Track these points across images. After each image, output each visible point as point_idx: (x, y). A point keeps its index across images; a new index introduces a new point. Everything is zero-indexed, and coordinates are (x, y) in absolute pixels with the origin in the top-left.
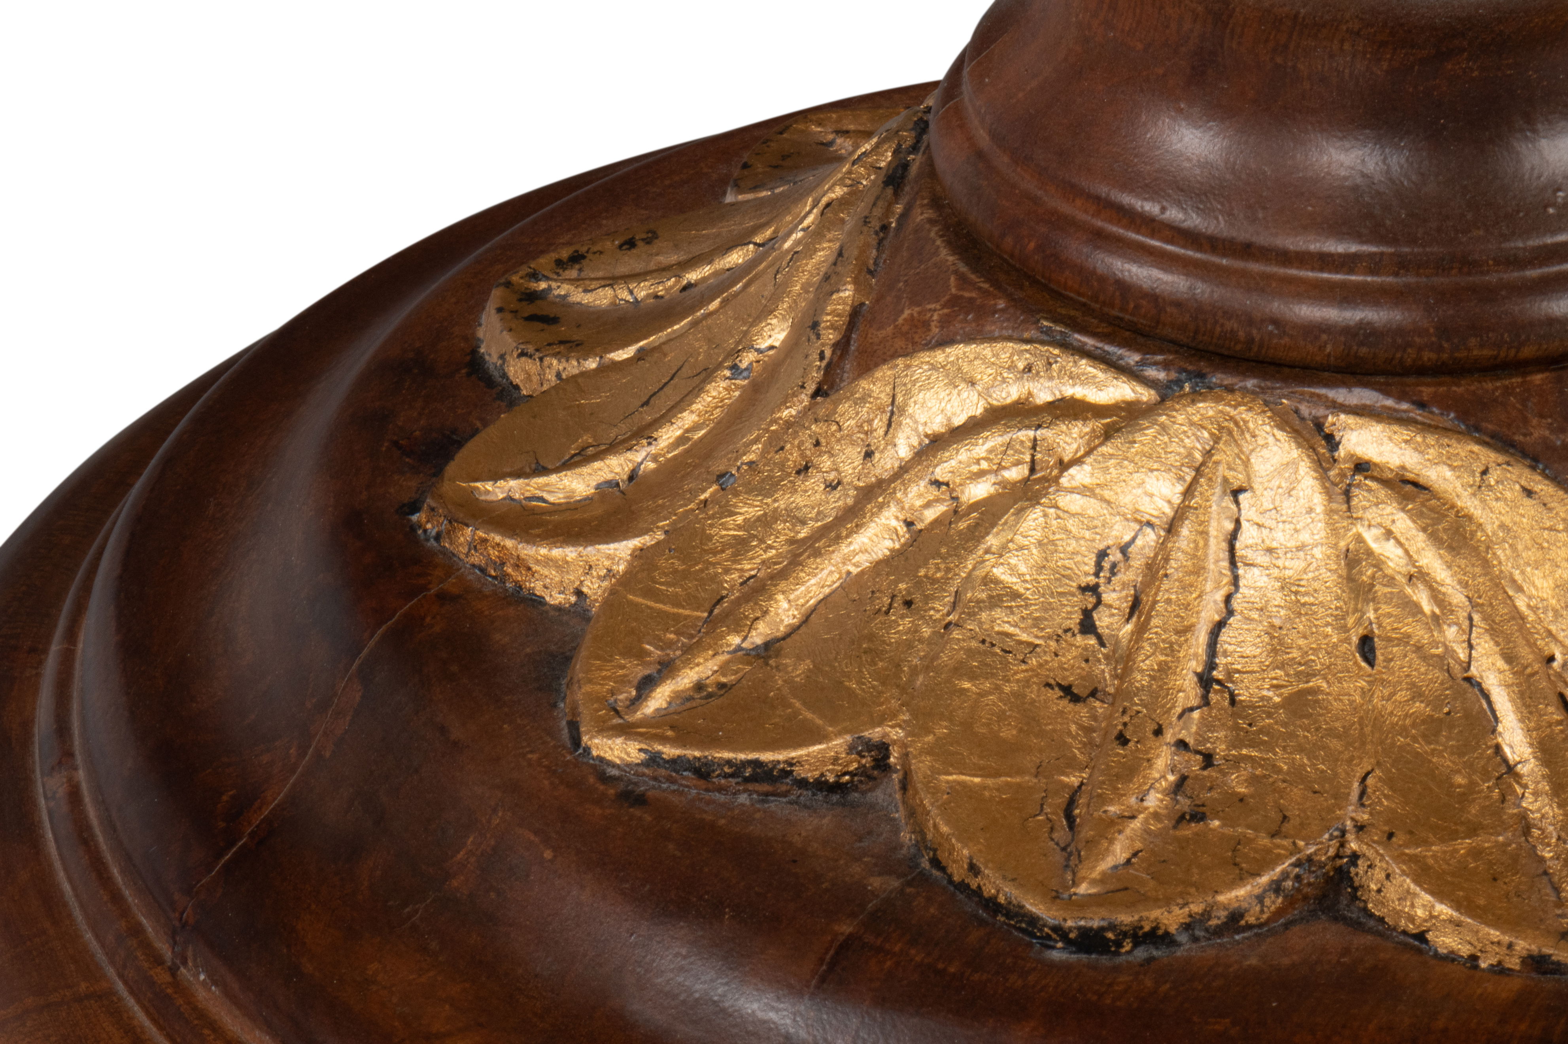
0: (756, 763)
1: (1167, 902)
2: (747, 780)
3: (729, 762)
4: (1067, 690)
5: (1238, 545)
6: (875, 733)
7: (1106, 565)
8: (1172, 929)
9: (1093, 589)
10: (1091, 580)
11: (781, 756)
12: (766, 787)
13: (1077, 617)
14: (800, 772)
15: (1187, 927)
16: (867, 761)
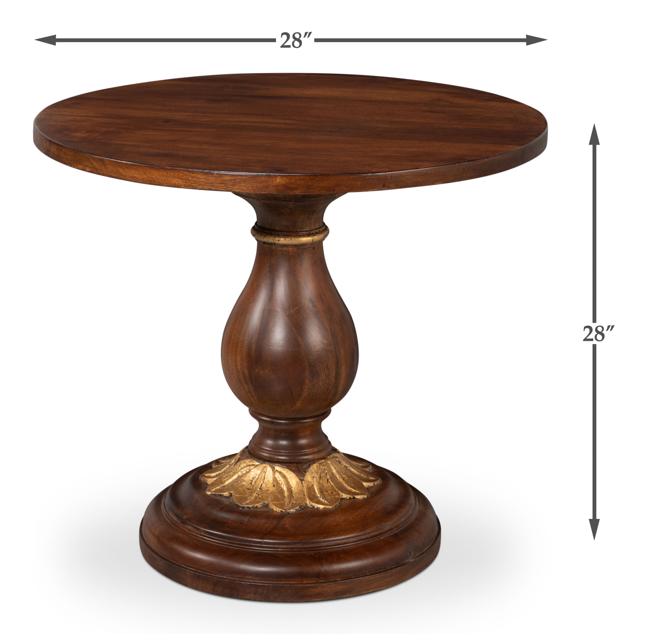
0: (220, 494)
1: (250, 505)
2: (219, 496)
3: (218, 494)
4: (248, 489)
5: (265, 477)
6: (231, 492)
7: (253, 478)
8: (251, 507)
9: (252, 481)
10: (252, 480)
11: (222, 494)
12: (221, 497)
13: (250, 483)
14: (224, 495)
15: (252, 507)
16: (230, 495)
